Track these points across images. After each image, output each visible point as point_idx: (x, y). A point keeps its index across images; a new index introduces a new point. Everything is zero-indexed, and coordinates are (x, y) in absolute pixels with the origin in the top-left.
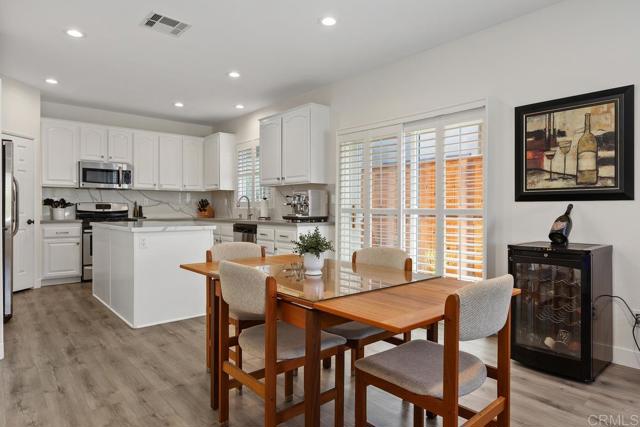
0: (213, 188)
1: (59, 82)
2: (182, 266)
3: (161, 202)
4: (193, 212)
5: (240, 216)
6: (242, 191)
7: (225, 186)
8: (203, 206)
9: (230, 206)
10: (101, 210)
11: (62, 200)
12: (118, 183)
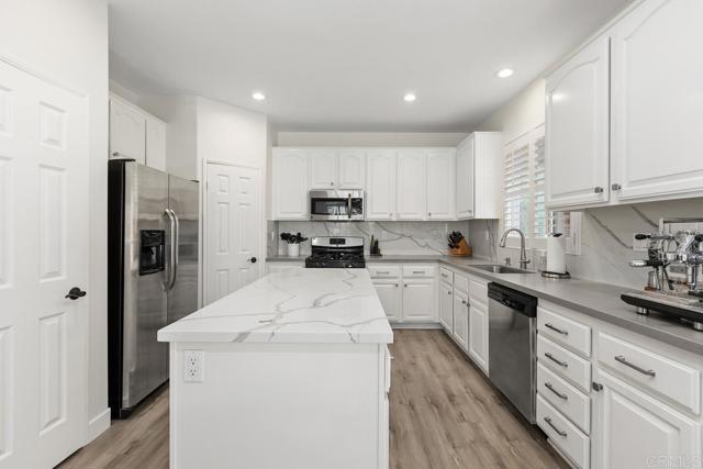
0: (466, 216)
1: (267, 97)
3: (403, 235)
4: (441, 248)
5: (508, 260)
6: (512, 220)
7: (483, 213)
8: (455, 240)
9: (493, 243)
10: (335, 246)
11: (299, 234)
12: (347, 214)
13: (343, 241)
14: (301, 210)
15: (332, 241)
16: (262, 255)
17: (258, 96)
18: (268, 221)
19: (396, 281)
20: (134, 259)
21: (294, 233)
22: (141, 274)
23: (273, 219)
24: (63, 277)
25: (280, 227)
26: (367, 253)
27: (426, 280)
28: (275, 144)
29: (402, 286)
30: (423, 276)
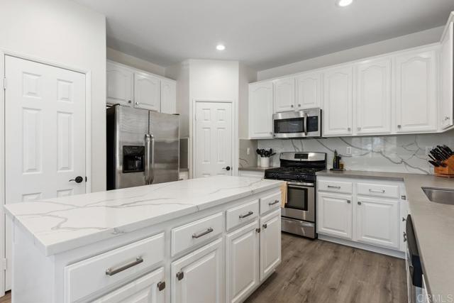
3: (371, 151)
8: (439, 156)
10: (299, 160)
11: (271, 150)
12: (303, 131)
13: (306, 156)
14: (266, 131)
15: (297, 156)
16: (235, 165)
17: (221, 47)
18: (241, 141)
19: (349, 197)
20: (120, 165)
21: (267, 149)
22: (123, 172)
23: (250, 139)
24: (72, 170)
25: (259, 144)
26: (330, 166)
27: (387, 201)
29: (355, 203)
30: (382, 195)
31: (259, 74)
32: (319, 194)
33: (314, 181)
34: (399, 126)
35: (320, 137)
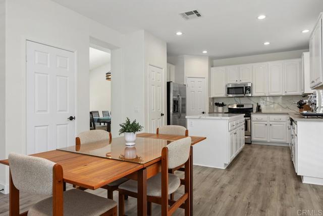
1: (208, 52)
2: (205, 138)
3: (274, 103)
8: (301, 104)
10: (239, 108)
11: (223, 103)
12: (243, 93)
13: (243, 106)
14: (222, 93)
15: (238, 106)
16: (207, 110)
17: (205, 52)
18: (210, 98)
19: (266, 123)
21: (221, 103)
23: (212, 97)
25: (215, 100)
26: (255, 110)
27: (282, 123)
28: (212, 66)
29: (268, 125)
30: (280, 121)
31: (215, 62)
32: (253, 123)
33: (250, 117)
34: (286, 92)
35: (252, 97)
